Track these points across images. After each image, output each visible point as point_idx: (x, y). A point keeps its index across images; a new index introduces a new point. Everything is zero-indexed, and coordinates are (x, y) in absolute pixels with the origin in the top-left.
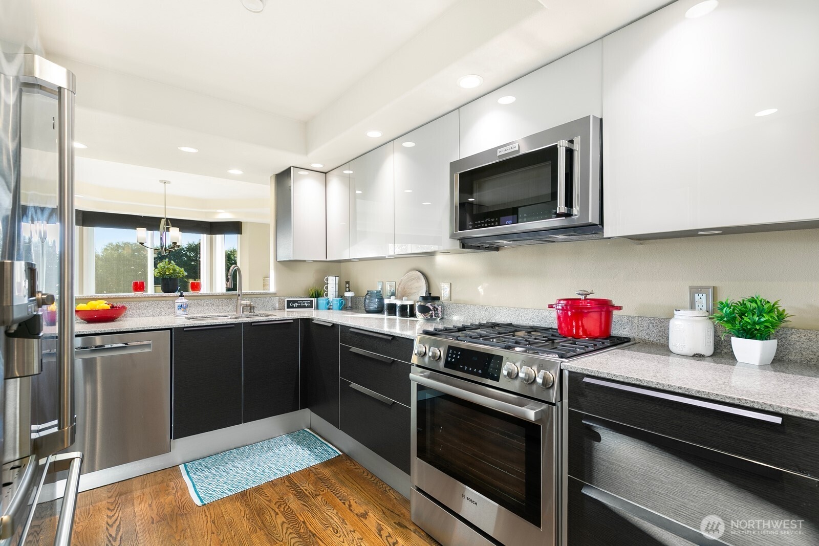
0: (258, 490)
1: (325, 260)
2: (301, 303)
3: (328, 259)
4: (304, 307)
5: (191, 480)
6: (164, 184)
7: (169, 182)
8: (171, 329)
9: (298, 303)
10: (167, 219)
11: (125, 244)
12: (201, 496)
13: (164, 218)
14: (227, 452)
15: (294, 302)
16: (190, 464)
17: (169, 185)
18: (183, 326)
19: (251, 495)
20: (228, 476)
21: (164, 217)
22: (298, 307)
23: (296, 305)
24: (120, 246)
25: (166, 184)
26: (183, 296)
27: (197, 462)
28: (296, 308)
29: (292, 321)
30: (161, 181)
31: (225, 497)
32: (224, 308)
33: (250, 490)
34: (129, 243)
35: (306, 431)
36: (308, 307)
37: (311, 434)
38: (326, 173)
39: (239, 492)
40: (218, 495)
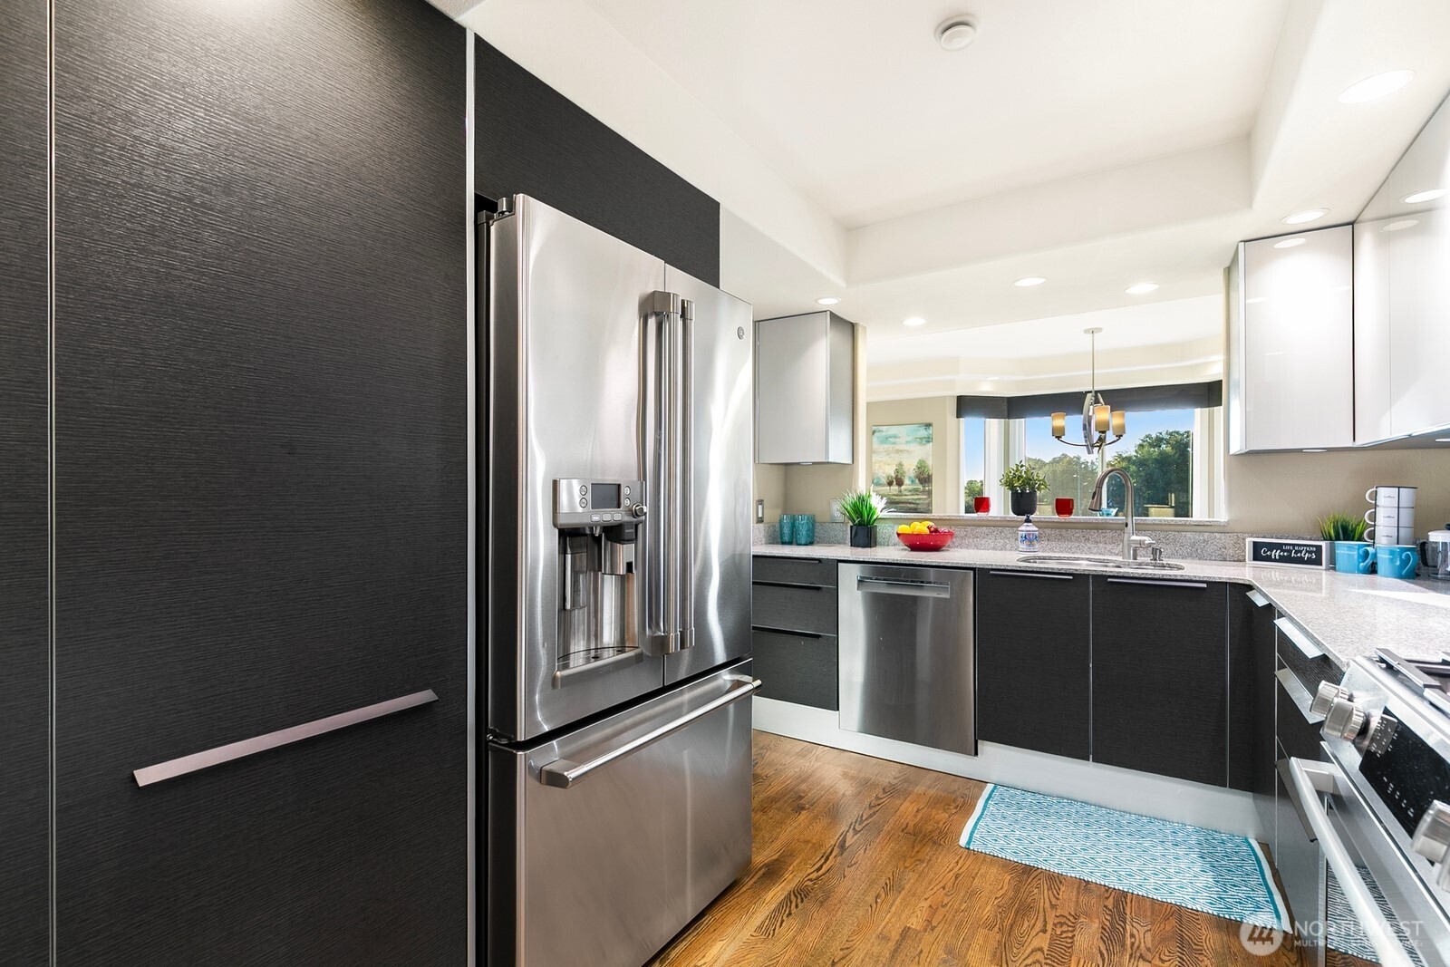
0: (1055, 880)
1: (1349, 444)
2: (1290, 551)
3: (1359, 443)
4: (1300, 561)
5: (984, 810)
6: (1091, 335)
7: (1099, 330)
8: (974, 569)
9: (1284, 551)
10: (1096, 392)
11: (1171, 434)
12: (975, 835)
13: (1091, 392)
14: (1065, 801)
15: (1272, 546)
16: (1001, 789)
17: (1099, 334)
18: (990, 567)
19: (1036, 879)
20: (1032, 833)
21: (1091, 389)
22: (1282, 560)
23: (1276, 554)
24: (1163, 439)
25: (1095, 334)
26: (1030, 521)
27: (1012, 791)
28: (1275, 560)
29: (1205, 585)
30: (1086, 331)
31: (1000, 856)
32: (1110, 547)
33: (1043, 871)
34: (1177, 433)
35: (1250, 845)
36: (1310, 562)
37: (1255, 854)
38: (1352, 223)
39: (1023, 862)
40: (992, 848)
